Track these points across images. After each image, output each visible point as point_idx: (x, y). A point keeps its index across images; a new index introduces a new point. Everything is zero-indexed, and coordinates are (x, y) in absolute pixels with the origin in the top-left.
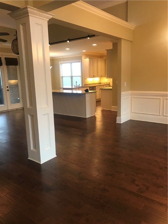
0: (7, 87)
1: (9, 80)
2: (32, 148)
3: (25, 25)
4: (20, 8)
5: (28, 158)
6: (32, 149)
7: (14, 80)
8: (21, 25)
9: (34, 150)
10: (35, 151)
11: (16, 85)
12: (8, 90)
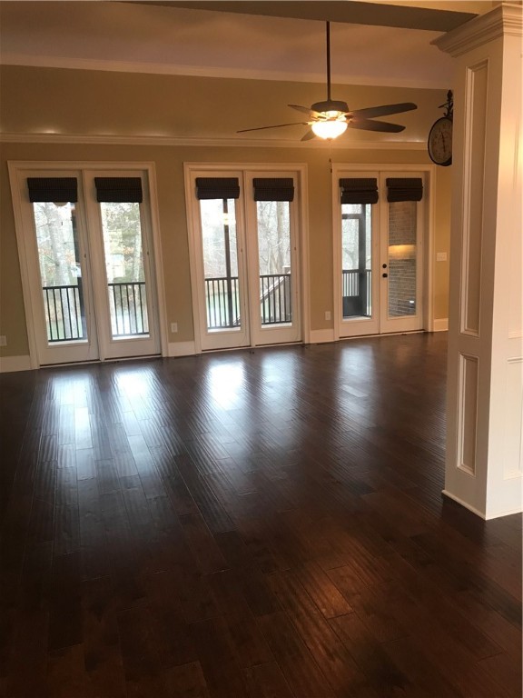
0: (385, 266)
1: (391, 245)
2: (460, 462)
3: (486, 66)
4: (477, 15)
5: (444, 491)
6: (459, 465)
7: (404, 244)
8: (470, 71)
9: (465, 470)
10: (471, 473)
11: (410, 261)
12: (385, 276)
